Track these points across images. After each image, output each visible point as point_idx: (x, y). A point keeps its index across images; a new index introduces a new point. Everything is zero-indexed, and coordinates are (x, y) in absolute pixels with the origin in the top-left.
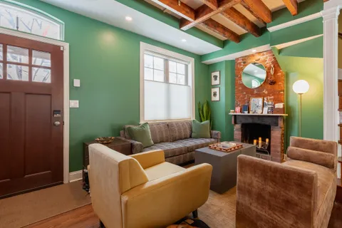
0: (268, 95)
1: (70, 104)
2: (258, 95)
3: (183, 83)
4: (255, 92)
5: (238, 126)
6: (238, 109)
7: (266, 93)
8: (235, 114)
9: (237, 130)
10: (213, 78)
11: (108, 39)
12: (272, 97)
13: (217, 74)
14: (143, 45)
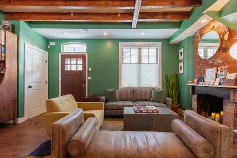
0: (223, 64)
1: (88, 78)
2: (212, 66)
3: (155, 62)
4: (210, 62)
5: (195, 97)
6: (196, 80)
7: (220, 62)
8: (193, 85)
9: (194, 100)
10: (180, 55)
11: (109, 45)
12: (227, 66)
13: (182, 50)
14: (121, 44)
